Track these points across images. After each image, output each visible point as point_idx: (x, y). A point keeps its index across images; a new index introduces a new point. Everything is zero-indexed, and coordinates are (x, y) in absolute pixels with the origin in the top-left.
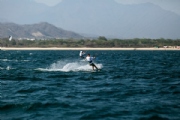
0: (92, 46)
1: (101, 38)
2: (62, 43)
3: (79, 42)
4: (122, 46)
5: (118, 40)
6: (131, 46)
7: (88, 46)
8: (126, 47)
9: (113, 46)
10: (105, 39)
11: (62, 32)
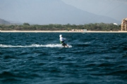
0: (20, 29)
1: (25, 24)
3: (10, 27)
4: (42, 30)
5: (38, 26)
6: (49, 30)
7: (17, 29)
9: (35, 29)
10: (28, 25)
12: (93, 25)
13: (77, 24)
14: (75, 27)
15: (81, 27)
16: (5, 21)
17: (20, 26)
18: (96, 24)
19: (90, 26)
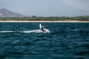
0: (30, 20)
1: (33, 16)
3: (23, 18)
4: (45, 20)
5: (42, 17)
6: (50, 20)
7: (28, 20)
8: (47, 20)
9: (41, 20)
10: (36, 17)
12: (81, 17)
13: (70, 16)
14: (68, 19)
15: (72, 19)
17: (30, 18)
18: (83, 16)
19: (78, 17)
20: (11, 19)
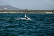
2: (14, 11)
10: (27, 10)
11: (13, 8)
14: (47, 11)
15: (50, 11)
16: (17, 9)
20: (12, 11)
